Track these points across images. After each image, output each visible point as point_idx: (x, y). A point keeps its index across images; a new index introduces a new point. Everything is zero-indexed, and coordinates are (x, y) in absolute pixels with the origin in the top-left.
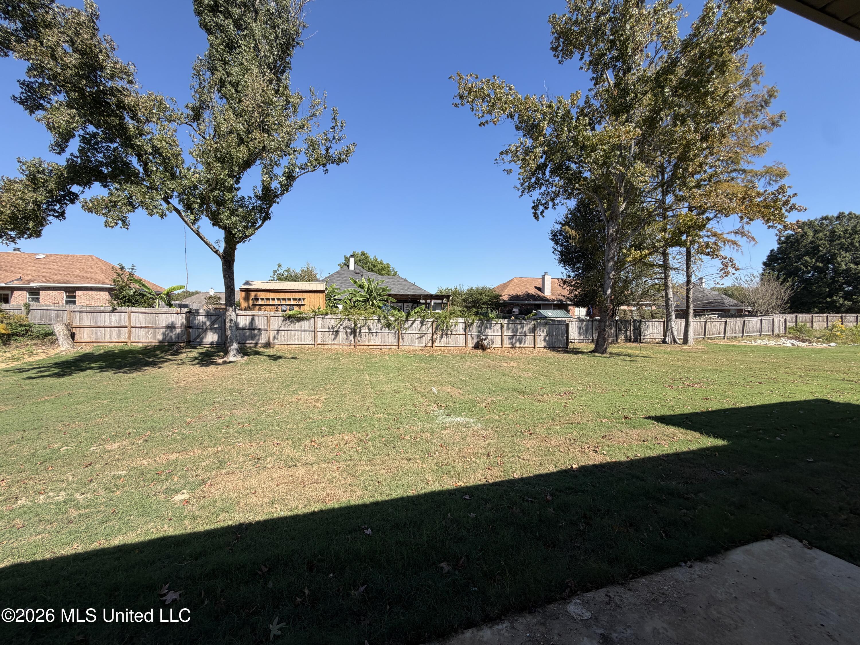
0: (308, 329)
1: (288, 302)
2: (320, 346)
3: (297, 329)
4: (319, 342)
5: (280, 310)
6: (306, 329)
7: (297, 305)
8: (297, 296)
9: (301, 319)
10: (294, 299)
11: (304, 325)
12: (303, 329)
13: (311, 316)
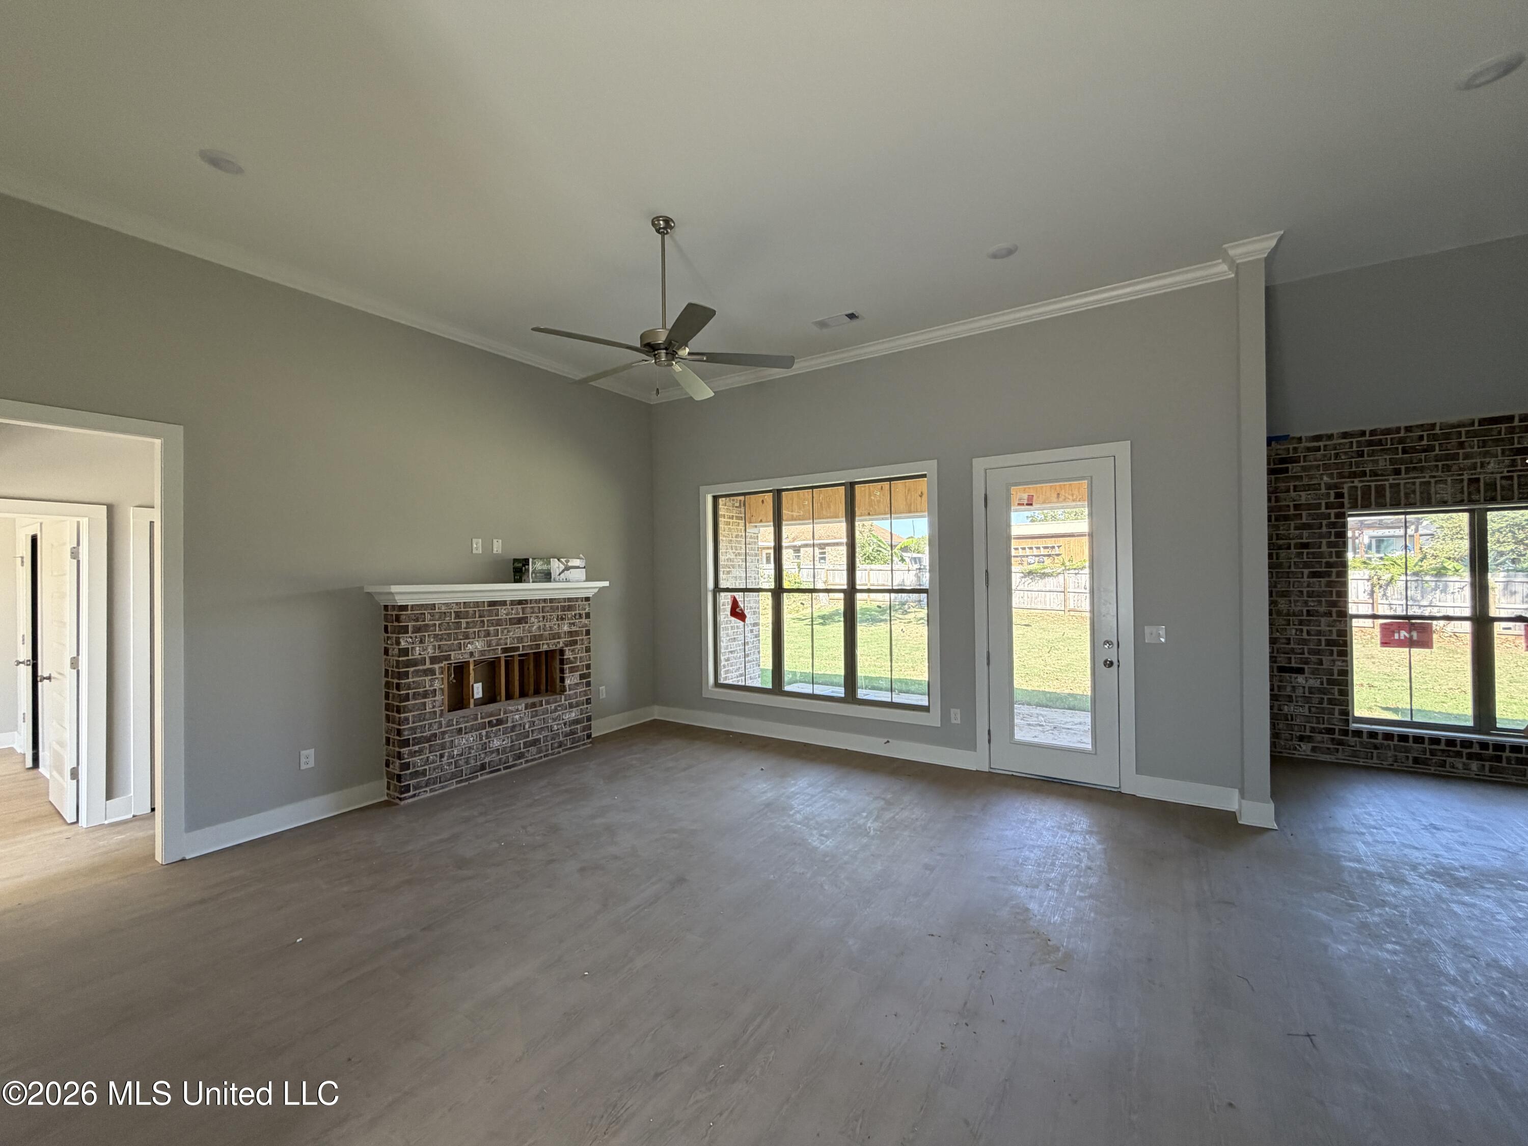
0: (1055, 589)
1: (1035, 552)
2: (1072, 613)
3: (1039, 588)
4: (1072, 607)
5: (1025, 563)
6: (1052, 589)
7: (1049, 556)
8: (1050, 542)
9: (1044, 575)
10: (1045, 548)
11: (1050, 583)
12: (1048, 589)
13: (1059, 571)
